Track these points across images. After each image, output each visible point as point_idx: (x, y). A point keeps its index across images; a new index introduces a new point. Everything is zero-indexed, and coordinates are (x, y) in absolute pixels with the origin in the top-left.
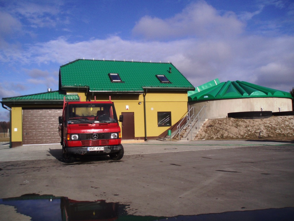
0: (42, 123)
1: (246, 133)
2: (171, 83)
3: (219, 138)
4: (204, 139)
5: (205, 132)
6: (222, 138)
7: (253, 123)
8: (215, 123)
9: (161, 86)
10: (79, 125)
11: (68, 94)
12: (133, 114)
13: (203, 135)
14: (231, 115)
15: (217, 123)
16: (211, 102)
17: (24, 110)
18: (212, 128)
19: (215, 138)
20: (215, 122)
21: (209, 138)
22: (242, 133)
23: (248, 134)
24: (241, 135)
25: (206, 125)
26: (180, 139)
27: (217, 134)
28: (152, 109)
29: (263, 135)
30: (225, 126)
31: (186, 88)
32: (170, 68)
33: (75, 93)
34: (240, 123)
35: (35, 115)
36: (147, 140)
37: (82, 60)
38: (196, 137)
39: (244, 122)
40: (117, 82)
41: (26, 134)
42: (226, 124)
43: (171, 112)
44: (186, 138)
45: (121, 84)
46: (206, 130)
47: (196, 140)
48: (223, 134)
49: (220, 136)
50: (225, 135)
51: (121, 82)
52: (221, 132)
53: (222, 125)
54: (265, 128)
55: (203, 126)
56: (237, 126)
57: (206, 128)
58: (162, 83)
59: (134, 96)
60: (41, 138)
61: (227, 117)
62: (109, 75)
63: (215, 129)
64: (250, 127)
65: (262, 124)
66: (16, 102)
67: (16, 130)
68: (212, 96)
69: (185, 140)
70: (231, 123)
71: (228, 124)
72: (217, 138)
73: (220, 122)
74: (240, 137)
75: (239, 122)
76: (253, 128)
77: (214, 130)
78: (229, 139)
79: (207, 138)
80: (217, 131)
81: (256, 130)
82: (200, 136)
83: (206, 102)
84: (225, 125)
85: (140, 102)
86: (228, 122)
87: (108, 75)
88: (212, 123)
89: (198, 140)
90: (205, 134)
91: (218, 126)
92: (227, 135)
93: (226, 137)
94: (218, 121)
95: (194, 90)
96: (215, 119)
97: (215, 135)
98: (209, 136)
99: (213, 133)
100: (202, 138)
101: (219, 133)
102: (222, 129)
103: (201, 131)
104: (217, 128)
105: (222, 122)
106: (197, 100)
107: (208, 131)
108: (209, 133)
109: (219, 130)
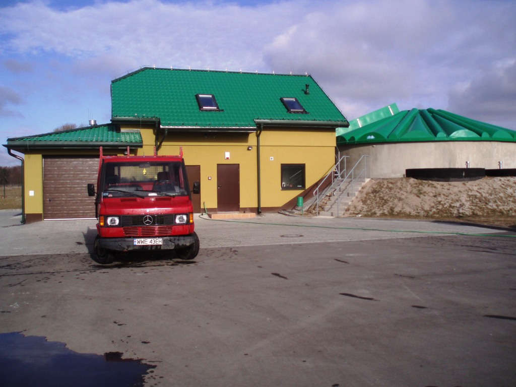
0: (78, 181)
1: (435, 206)
2: (306, 113)
3: (386, 215)
4: (360, 215)
5: (363, 201)
6: (392, 214)
7: (449, 189)
8: (382, 187)
9: (289, 118)
10: (122, 200)
11: (123, 130)
12: (237, 167)
13: (359, 208)
14: (412, 173)
15: (385, 186)
16: (379, 147)
17: (46, 160)
18: (375, 196)
19: (378, 215)
20: (382, 185)
21: (369, 213)
22: (427, 208)
23: (437, 209)
24: (426, 211)
25: (365, 191)
26: (319, 213)
27: (382, 206)
28: (272, 158)
29: (464, 211)
30: (399, 192)
31: (334, 123)
32: (307, 86)
33: (136, 129)
34: (426, 189)
35: (65, 168)
36: (261, 213)
37: (150, 69)
38: (346, 211)
39: (432, 187)
40: (210, 110)
41: (50, 201)
42: (400, 189)
43: (304, 164)
44: (329, 213)
45: (218, 113)
46: (366, 198)
47: (346, 216)
48: (394, 208)
49: (388, 211)
50: (397, 210)
51: (218, 110)
52: (390, 204)
53: (392, 192)
54: (468, 199)
55: (361, 192)
56: (419, 194)
57: (365, 196)
58: (291, 113)
59: (239, 136)
60: (75, 207)
61: (404, 176)
62: (197, 97)
63: (380, 198)
64: (442, 196)
65: (464, 191)
66: (30, 146)
67: (31, 193)
68: (383, 137)
69: (327, 215)
70: (409, 188)
71: (404, 189)
72: (383, 215)
73: (390, 185)
74: (422, 213)
75: (424, 187)
76: (447, 199)
77: (378, 199)
78: (403, 217)
79: (365, 213)
80: (383, 201)
81: (451, 203)
82: (354, 209)
83: (371, 147)
84: (398, 190)
85: (250, 147)
86: (404, 185)
87: (195, 97)
88: (377, 186)
89: (349, 217)
90: (363, 206)
91: (387, 192)
92: (400, 210)
93: (398, 213)
94: (387, 184)
95: (347, 126)
96: (382, 179)
97: (380, 209)
98: (369, 210)
99: (377, 205)
100: (357, 212)
101: (386, 205)
102: (392, 198)
103: (355, 201)
104: (384, 197)
105: (394, 184)
106: (355, 142)
107: (369, 201)
108: (370, 205)
109: (387, 199)
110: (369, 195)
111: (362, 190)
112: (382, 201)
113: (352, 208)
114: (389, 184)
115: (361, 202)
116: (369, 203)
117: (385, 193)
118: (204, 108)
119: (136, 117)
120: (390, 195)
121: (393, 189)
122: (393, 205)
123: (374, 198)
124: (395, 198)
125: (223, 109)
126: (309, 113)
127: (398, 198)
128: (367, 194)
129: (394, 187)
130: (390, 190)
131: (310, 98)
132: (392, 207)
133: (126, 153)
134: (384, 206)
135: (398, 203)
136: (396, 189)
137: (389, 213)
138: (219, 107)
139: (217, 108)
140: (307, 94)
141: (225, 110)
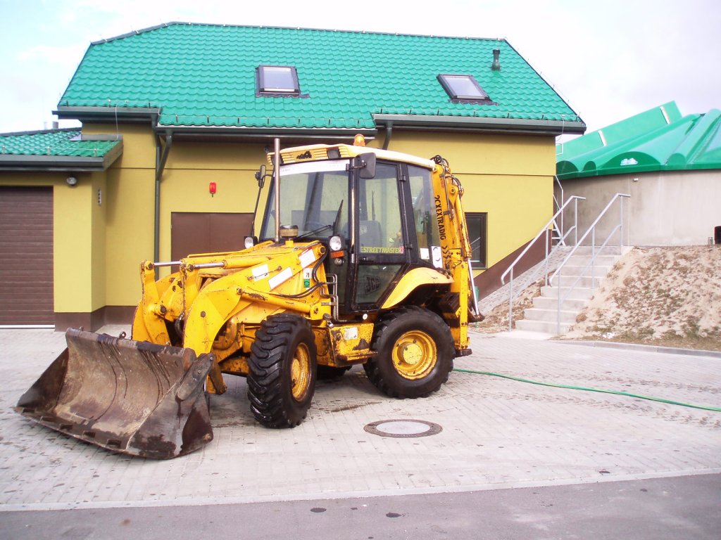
2: (490, 103)
3: (680, 337)
4: (611, 335)
5: (617, 300)
6: (693, 335)
8: (664, 267)
13: (609, 316)
15: (670, 265)
16: (646, 182)
19: (657, 335)
20: (662, 262)
21: (635, 330)
25: (622, 275)
26: (514, 323)
27: (667, 314)
31: (551, 123)
32: (496, 53)
33: (111, 134)
37: (181, 24)
38: (578, 321)
40: (281, 95)
42: (709, 271)
44: (540, 324)
46: (624, 291)
47: (577, 334)
48: (698, 320)
49: (683, 327)
50: (705, 324)
52: (688, 308)
53: (690, 278)
55: (612, 277)
57: (623, 286)
58: (456, 101)
61: (712, 241)
63: (660, 292)
68: (655, 161)
69: (534, 330)
72: (671, 336)
73: (683, 263)
77: (655, 295)
79: (624, 329)
80: (669, 301)
82: (596, 318)
83: (628, 181)
84: (703, 275)
86: (717, 263)
89: (586, 338)
90: (618, 311)
91: (675, 278)
92: (714, 325)
93: (708, 334)
94: (674, 259)
95: (581, 131)
96: (660, 247)
97: (661, 320)
98: (633, 321)
99: (652, 309)
100: (604, 327)
101: (678, 311)
102: (690, 294)
103: (600, 297)
104: (669, 290)
105: (691, 261)
106: (595, 172)
107: (632, 299)
108: (635, 308)
109: (677, 296)
110: (633, 284)
111: (615, 273)
112: (665, 300)
113: (591, 315)
114: (679, 261)
115: (613, 300)
116: (632, 305)
117: (672, 280)
118: (266, 90)
119: (110, 106)
120: (685, 287)
121: (690, 272)
122: (695, 312)
123: (643, 292)
124: (698, 293)
125: (308, 92)
126: (496, 104)
127: (705, 295)
128: (627, 282)
129: (692, 267)
130: (682, 274)
131: (501, 77)
132: (691, 317)
133: (72, 181)
134: (672, 314)
135: (709, 308)
136: (699, 271)
137: (685, 332)
138: (302, 89)
139: (296, 91)
140: (495, 68)
141: (312, 95)
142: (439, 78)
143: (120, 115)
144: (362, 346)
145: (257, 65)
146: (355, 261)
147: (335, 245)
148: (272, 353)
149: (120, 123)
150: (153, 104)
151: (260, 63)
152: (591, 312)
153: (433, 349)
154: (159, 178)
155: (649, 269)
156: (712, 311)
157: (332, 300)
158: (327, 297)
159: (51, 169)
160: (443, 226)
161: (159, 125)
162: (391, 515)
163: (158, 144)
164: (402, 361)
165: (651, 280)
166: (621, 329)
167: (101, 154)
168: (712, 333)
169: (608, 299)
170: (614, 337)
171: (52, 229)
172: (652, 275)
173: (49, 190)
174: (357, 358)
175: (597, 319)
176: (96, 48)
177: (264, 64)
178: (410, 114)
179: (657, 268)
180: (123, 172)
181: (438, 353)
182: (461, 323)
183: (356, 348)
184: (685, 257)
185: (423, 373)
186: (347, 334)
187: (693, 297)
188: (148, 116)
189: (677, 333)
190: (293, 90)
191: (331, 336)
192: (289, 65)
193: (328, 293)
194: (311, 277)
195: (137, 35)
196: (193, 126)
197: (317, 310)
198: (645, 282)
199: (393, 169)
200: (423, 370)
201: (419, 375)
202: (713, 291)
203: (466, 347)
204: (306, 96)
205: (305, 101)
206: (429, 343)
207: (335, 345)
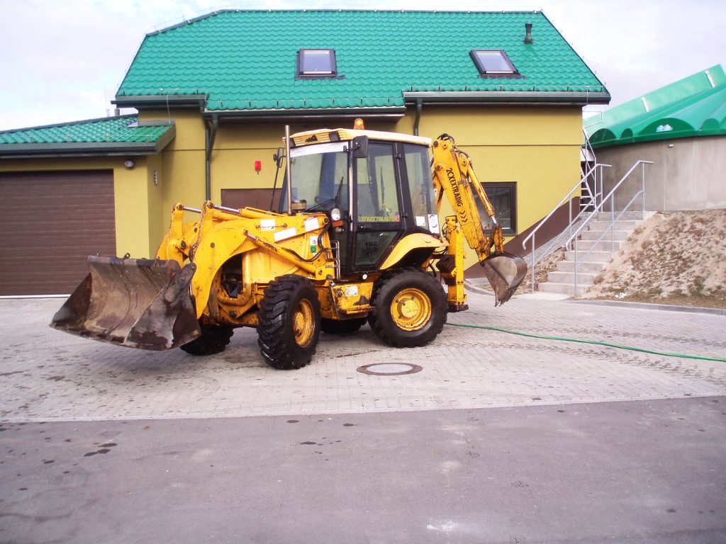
0: (44, 223)
2: (519, 76)
3: (685, 296)
4: (623, 295)
5: (633, 262)
6: (699, 297)
8: (680, 231)
13: (625, 277)
15: (686, 229)
16: (681, 148)
18: (662, 251)
19: (664, 295)
20: (680, 226)
21: (645, 290)
25: (641, 238)
26: (537, 286)
27: (677, 275)
30: (717, 243)
31: (576, 94)
32: (529, 27)
37: (230, 12)
38: (595, 283)
40: (318, 77)
42: (721, 233)
44: (559, 286)
46: (641, 254)
47: (593, 294)
48: (704, 280)
49: (689, 287)
50: (710, 283)
51: (335, 76)
52: (696, 269)
53: (703, 241)
55: (631, 241)
57: (641, 249)
58: (486, 76)
60: (40, 273)
62: (299, 53)
63: (673, 254)
68: (688, 126)
69: (555, 292)
72: (678, 295)
73: (699, 226)
77: (669, 257)
79: (636, 289)
80: (680, 262)
82: (612, 279)
83: (664, 147)
84: (716, 237)
89: (599, 298)
90: (633, 272)
91: (689, 241)
92: (717, 284)
93: (712, 292)
94: (692, 223)
95: (606, 101)
96: (682, 211)
97: (670, 280)
98: (645, 282)
99: (664, 271)
100: (618, 288)
101: (686, 272)
102: (701, 256)
103: (618, 260)
104: (682, 252)
105: (706, 224)
106: (631, 139)
107: (647, 261)
108: (649, 270)
109: (689, 258)
110: (650, 247)
111: (636, 237)
112: (676, 262)
113: (608, 277)
114: (696, 224)
115: (631, 262)
116: (647, 267)
117: (686, 243)
118: (305, 73)
119: (162, 95)
120: (697, 249)
121: (704, 235)
122: (703, 272)
123: (658, 254)
124: (708, 255)
125: (344, 74)
126: (524, 77)
127: (714, 257)
128: (644, 246)
129: (707, 230)
130: (696, 237)
131: (533, 50)
132: (698, 277)
133: (130, 164)
134: (681, 275)
135: (715, 268)
136: (712, 234)
137: (691, 291)
138: (339, 70)
139: (333, 73)
140: (528, 42)
141: (347, 76)
142: (472, 55)
143: (171, 102)
144: (363, 301)
145: (298, 49)
146: (353, 229)
147: (336, 216)
148: (277, 306)
149: (171, 109)
150: (201, 91)
151: (302, 47)
152: (609, 274)
153: (428, 304)
154: (209, 158)
155: (667, 232)
156: (718, 272)
157: (335, 263)
158: (331, 260)
159: (110, 154)
160: (459, 194)
161: (206, 111)
162: (347, 425)
163: (207, 127)
164: (401, 316)
165: (667, 243)
166: (633, 289)
167: (154, 139)
168: (715, 292)
169: (625, 262)
170: (625, 297)
171: (113, 207)
172: (669, 238)
173: (110, 172)
174: (357, 312)
175: (613, 281)
176: (151, 39)
177: (305, 48)
178: (439, 91)
179: (674, 231)
180: (176, 153)
181: (432, 307)
182: (457, 281)
183: (356, 304)
184: (702, 221)
185: (419, 325)
186: (348, 292)
187: (703, 259)
188: (196, 102)
189: (683, 293)
190: (330, 72)
191: (333, 293)
192: (328, 48)
193: (332, 257)
194: (317, 244)
195: (189, 24)
196: (237, 110)
197: (321, 271)
198: (661, 245)
199: (389, 148)
200: (420, 323)
201: (416, 327)
202: (722, 252)
203: (463, 303)
204: (342, 77)
205: (340, 82)
206: (424, 299)
207: (337, 301)
